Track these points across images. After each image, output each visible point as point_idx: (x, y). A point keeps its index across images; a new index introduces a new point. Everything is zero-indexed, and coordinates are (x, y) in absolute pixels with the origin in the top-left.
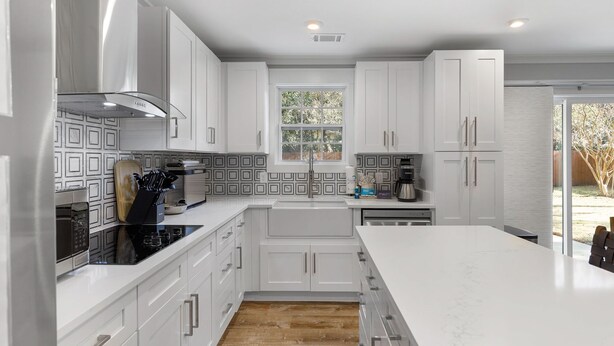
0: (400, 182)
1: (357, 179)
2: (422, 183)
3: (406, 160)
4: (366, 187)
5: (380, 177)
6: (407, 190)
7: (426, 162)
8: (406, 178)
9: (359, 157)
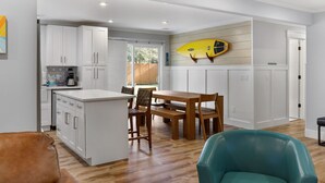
0: (68, 78)
1: (47, 78)
2: (77, 79)
3: (71, 69)
4: (52, 81)
5: (58, 76)
6: (71, 82)
7: (79, 70)
8: (71, 76)
9: (48, 67)
